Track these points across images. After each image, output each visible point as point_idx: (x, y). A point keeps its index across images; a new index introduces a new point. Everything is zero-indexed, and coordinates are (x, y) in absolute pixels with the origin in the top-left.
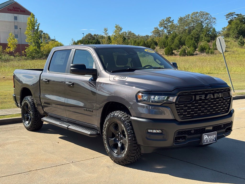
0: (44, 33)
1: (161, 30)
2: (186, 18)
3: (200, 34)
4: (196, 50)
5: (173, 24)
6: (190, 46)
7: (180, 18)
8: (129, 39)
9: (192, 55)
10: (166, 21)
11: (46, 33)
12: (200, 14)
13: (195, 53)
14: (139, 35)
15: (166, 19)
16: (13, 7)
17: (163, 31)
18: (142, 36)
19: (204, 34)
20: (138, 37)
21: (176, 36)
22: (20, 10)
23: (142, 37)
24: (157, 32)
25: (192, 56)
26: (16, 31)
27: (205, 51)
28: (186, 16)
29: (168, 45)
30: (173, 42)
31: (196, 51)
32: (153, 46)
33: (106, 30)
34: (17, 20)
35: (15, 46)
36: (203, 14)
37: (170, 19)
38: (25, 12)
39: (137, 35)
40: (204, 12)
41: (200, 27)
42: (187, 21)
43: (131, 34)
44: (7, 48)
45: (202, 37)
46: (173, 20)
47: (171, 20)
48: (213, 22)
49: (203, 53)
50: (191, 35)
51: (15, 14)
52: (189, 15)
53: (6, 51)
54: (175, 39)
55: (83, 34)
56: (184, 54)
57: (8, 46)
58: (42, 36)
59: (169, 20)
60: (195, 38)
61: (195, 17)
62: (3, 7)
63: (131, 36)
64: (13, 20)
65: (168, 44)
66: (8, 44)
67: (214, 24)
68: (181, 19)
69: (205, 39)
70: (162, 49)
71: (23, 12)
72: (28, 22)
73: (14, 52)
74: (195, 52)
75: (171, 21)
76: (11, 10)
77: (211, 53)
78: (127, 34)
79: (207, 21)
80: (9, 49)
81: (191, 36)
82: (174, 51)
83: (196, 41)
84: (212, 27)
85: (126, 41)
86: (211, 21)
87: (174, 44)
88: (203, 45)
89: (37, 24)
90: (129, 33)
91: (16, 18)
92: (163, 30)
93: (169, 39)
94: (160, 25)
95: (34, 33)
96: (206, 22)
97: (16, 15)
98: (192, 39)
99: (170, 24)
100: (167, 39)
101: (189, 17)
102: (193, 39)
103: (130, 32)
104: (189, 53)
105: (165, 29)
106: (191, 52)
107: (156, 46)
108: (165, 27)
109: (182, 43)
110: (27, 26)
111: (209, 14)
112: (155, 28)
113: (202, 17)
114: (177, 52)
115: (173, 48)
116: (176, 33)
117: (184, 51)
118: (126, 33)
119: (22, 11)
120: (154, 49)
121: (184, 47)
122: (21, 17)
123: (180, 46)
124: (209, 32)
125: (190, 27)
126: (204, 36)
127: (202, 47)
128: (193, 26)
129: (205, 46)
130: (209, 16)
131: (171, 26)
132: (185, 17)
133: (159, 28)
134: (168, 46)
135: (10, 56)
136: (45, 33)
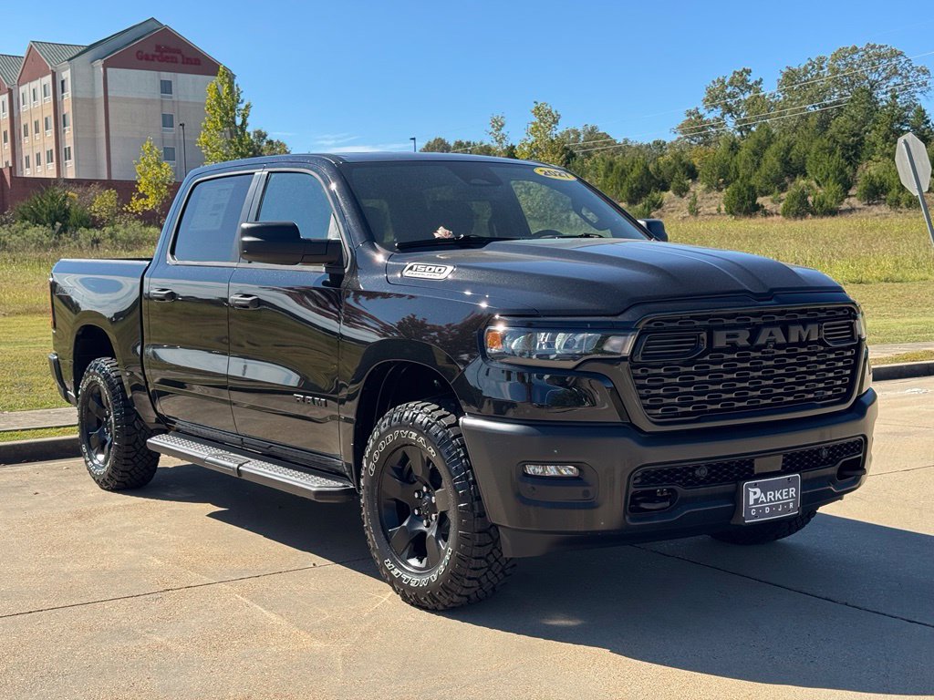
0: (270, 142)
1: (711, 118)
2: (809, 72)
3: (866, 131)
4: (850, 193)
5: (758, 97)
6: (824, 177)
7: (788, 70)
8: (589, 155)
9: (833, 212)
10: (731, 83)
11: (278, 141)
12: (867, 53)
13: (844, 206)
14: (626, 141)
15: (734, 78)
16: (158, 48)
17: (719, 122)
18: (641, 146)
19: (881, 133)
20: (622, 149)
21: (770, 143)
22: (183, 56)
23: (639, 148)
24: (696, 127)
25: (833, 216)
26: (170, 133)
27: (883, 197)
28: (812, 64)
29: (738, 177)
30: (759, 164)
31: (849, 196)
32: (680, 182)
33: (498, 125)
34: (171, 93)
35: (164, 190)
36: (877, 56)
37: (748, 78)
38: (199, 64)
39: (620, 140)
40: (881, 47)
41: (863, 103)
42: (813, 84)
43: (597, 139)
44: (133, 199)
45: (874, 144)
46: (758, 80)
47: (752, 79)
48: (919, 86)
49: (876, 204)
50: (828, 135)
51: (162, 73)
52: (822, 60)
53: (132, 209)
54: (768, 151)
55: (414, 139)
56: (801, 208)
57: (137, 190)
58: (262, 151)
59: (744, 81)
60: (845, 147)
61: (846, 65)
62: (121, 48)
63: (595, 145)
64: (157, 95)
65: (737, 172)
66: (139, 184)
67: (922, 92)
68: (790, 77)
69: (886, 151)
70: (714, 193)
71: (192, 64)
72: (208, 101)
73: (161, 210)
74: (846, 200)
75: (750, 83)
76: (151, 58)
77: (906, 204)
78: (582, 136)
79: (896, 80)
80: (141, 201)
81: (829, 140)
82: (760, 200)
83: (847, 159)
84: (915, 105)
85: (577, 164)
86: (911, 80)
87: (763, 172)
88: (878, 175)
89: (242, 106)
90: (590, 133)
91: (166, 87)
92: (718, 120)
93: (743, 153)
94: (708, 100)
95: (233, 143)
96: (891, 84)
97: (166, 76)
98: (832, 152)
99: (748, 96)
100: (736, 153)
101: (822, 68)
102: (839, 152)
103: (593, 129)
104: (821, 206)
105: (728, 115)
106: (830, 201)
107: (690, 181)
108: (729, 110)
109: (792, 168)
110: (207, 116)
111: (901, 54)
112: (690, 114)
113: (873, 64)
114: (773, 201)
115: (758, 189)
116: (768, 131)
117: (802, 198)
118: (579, 136)
119: (188, 59)
120: (684, 194)
121: (802, 182)
122: (188, 85)
123: (787, 180)
124: (902, 124)
125: (826, 106)
126: (880, 141)
127: (870, 180)
128: (838, 103)
129: (886, 176)
130: (903, 60)
131: (751, 104)
132: (805, 68)
133: (706, 111)
134: (738, 181)
135: (145, 226)
136: (275, 141)
